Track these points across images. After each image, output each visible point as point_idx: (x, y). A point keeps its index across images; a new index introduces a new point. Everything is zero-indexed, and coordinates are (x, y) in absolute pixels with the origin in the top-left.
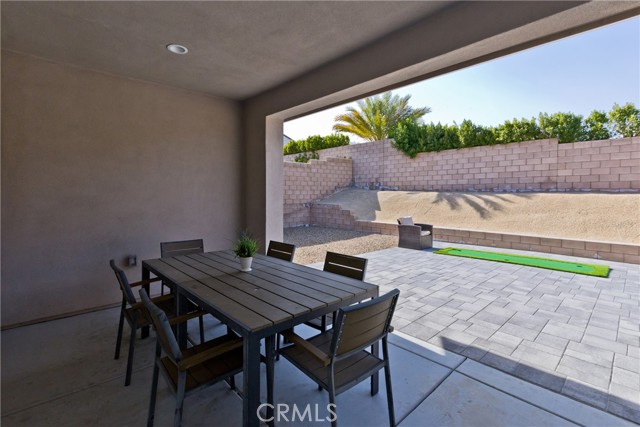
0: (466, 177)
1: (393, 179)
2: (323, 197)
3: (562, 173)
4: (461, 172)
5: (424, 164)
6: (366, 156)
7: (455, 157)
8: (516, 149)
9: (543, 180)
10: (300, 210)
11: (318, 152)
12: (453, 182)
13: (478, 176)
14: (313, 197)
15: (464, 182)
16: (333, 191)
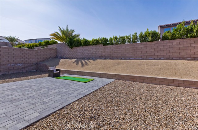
0: (84, 55)
1: (68, 55)
2: (43, 61)
3: (104, 54)
4: (83, 53)
5: (75, 51)
6: (60, 48)
7: (82, 49)
8: (95, 47)
9: (100, 56)
10: (32, 65)
11: (47, 46)
12: (81, 56)
13: (87, 55)
14: (38, 61)
15: (84, 56)
16: (48, 59)
